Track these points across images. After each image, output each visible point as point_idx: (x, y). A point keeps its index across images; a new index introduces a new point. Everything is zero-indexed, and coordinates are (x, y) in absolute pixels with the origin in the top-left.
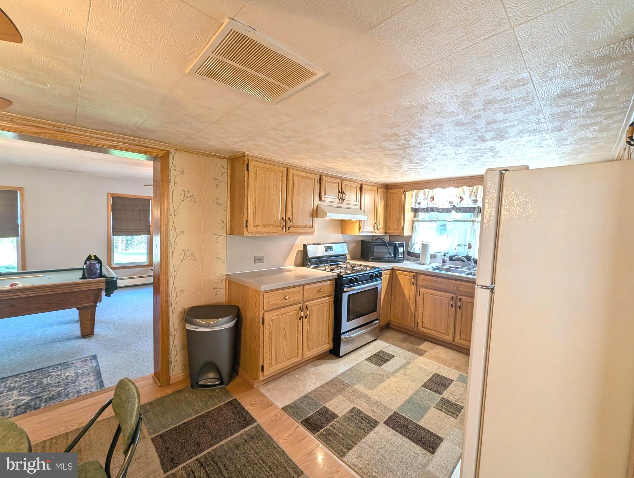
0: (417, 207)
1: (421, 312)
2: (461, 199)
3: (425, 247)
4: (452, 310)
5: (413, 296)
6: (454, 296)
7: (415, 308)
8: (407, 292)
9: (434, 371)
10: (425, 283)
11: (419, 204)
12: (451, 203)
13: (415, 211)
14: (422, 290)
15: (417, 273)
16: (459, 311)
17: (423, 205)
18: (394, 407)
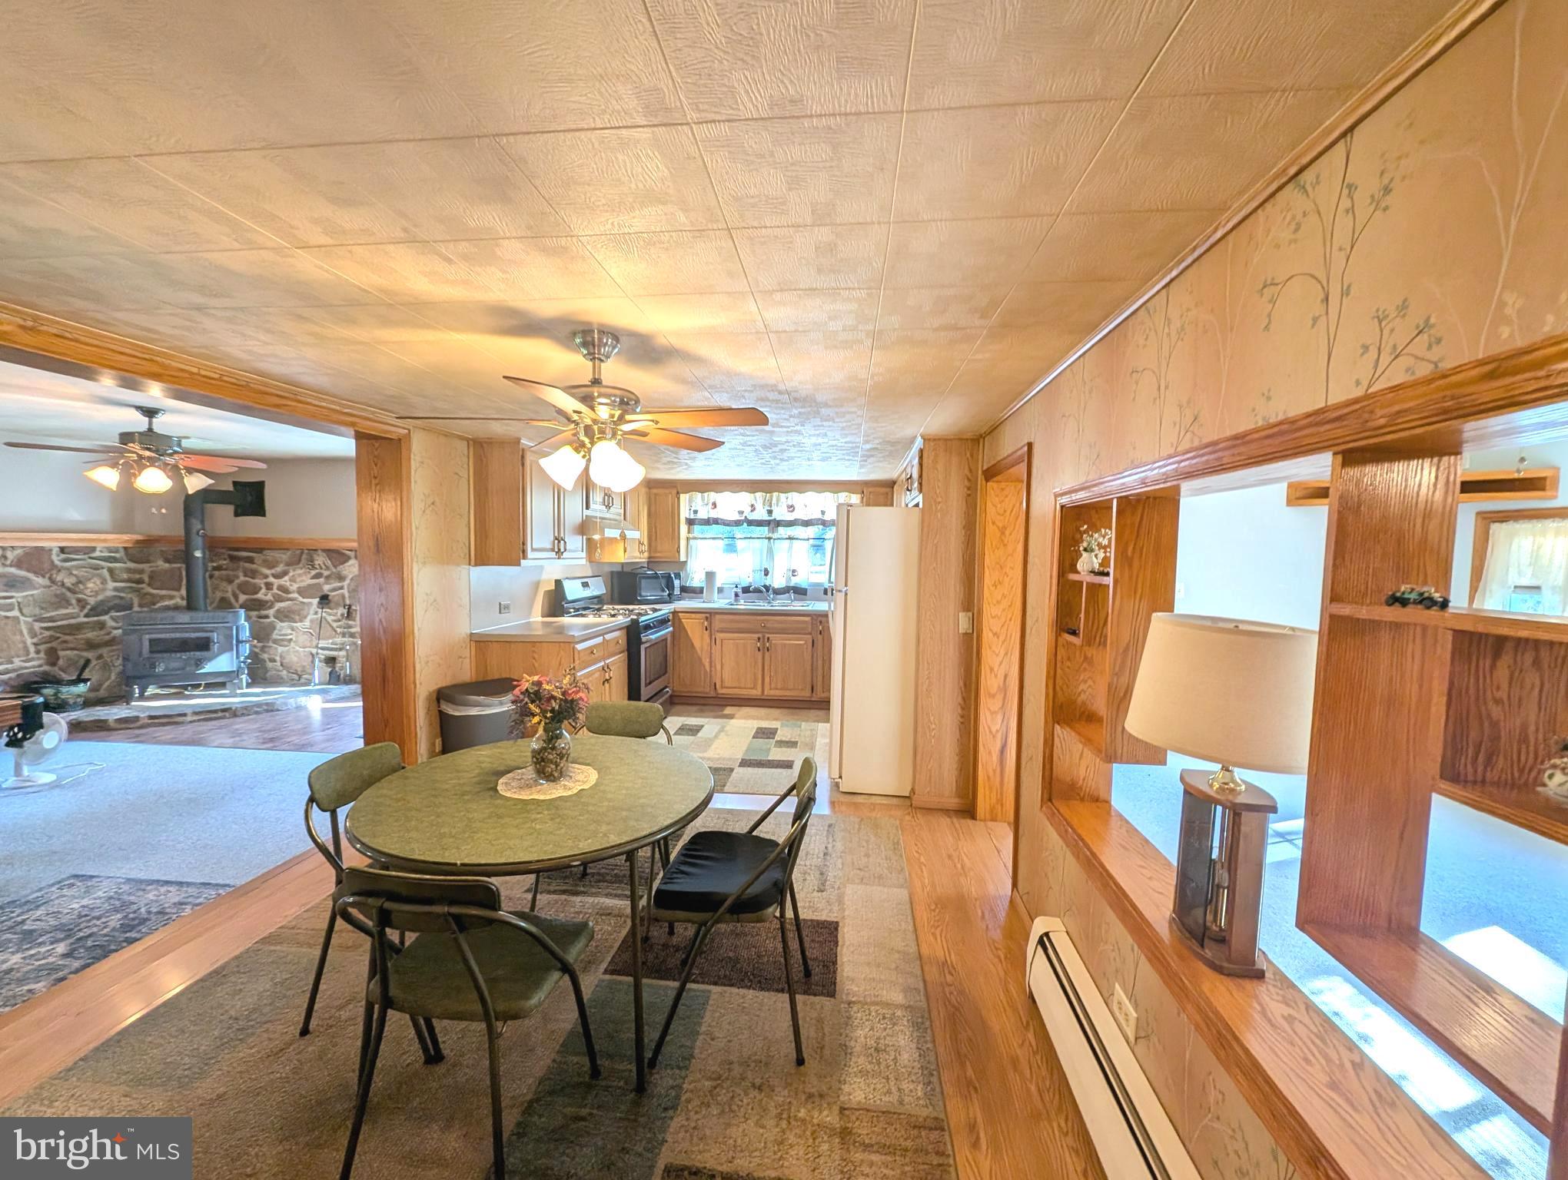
0: (692, 517)
1: (719, 667)
2: (753, 508)
3: (710, 576)
4: (760, 653)
5: (706, 647)
6: (760, 635)
7: (711, 662)
8: (697, 644)
9: (756, 726)
10: (723, 625)
11: (696, 512)
12: (741, 513)
13: (691, 522)
14: (719, 636)
15: (710, 613)
16: (767, 654)
17: (703, 515)
18: (740, 756)
